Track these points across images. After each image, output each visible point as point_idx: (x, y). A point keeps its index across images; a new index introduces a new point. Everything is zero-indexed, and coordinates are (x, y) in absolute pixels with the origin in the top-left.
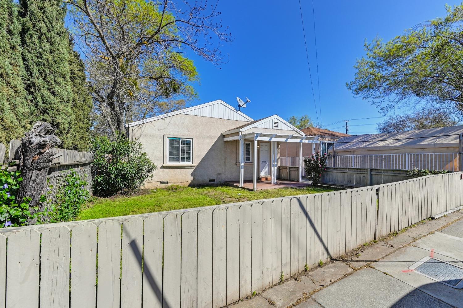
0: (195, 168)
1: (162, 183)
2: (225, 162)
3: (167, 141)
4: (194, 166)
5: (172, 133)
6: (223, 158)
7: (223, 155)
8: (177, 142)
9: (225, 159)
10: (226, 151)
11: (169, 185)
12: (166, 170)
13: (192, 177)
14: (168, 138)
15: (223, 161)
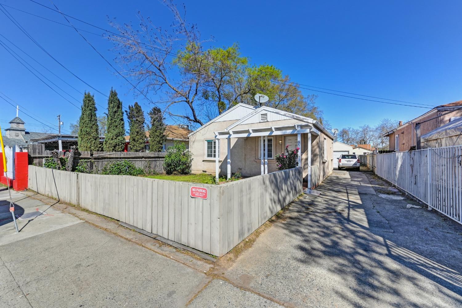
0: (222, 162)
1: (204, 171)
2: (245, 159)
3: (206, 143)
4: (221, 161)
5: (208, 138)
6: (244, 155)
7: (243, 151)
8: (212, 143)
9: (245, 155)
10: (246, 148)
11: (207, 173)
12: (205, 163)
13: (220, 169)
14: (206, 141)
15: (243, 157)
